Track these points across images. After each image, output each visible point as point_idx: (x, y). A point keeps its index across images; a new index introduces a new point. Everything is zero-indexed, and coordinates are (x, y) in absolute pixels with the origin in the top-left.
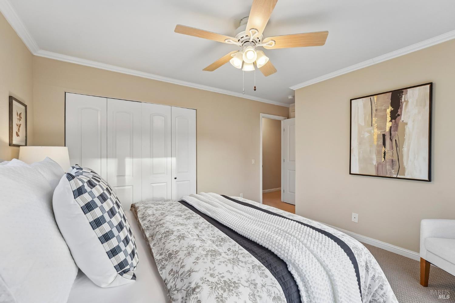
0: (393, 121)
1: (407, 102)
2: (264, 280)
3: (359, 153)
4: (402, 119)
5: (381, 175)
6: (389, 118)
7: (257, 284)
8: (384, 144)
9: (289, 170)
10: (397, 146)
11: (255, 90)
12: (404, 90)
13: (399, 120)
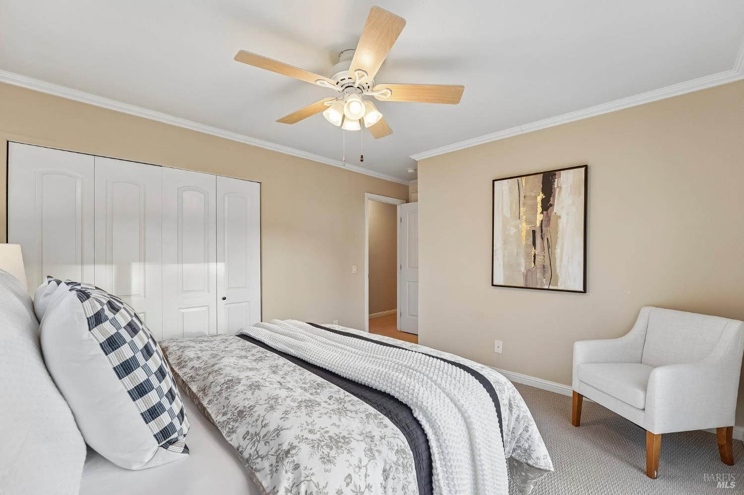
0: (545, 212)
1: (560, 188)
2: (383, 431)
3: (504, 256)
4: (555, 211)
5: (531, 286)
6: (540, 209)
7: (374, 436)
8: (534, 244)
9: (409, 282)
10: (549, 247)
11: (362, 161)
12: (557, 172)
13: (551, 213)
